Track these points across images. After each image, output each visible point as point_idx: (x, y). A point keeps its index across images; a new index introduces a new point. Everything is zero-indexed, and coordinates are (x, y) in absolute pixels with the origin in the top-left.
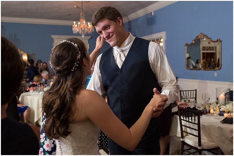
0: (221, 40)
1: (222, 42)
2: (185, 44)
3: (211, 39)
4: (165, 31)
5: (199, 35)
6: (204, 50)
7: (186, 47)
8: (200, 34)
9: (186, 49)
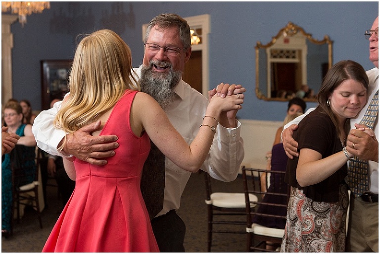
0: (332, 39)
1: (335, 45)
2: (255, 45)
3: (311, 35)
4: (208, 13)
5: (287, 27)
6: (275, 57)
7: (258, 51)
8: (288, 25)
9: (258, 56)
